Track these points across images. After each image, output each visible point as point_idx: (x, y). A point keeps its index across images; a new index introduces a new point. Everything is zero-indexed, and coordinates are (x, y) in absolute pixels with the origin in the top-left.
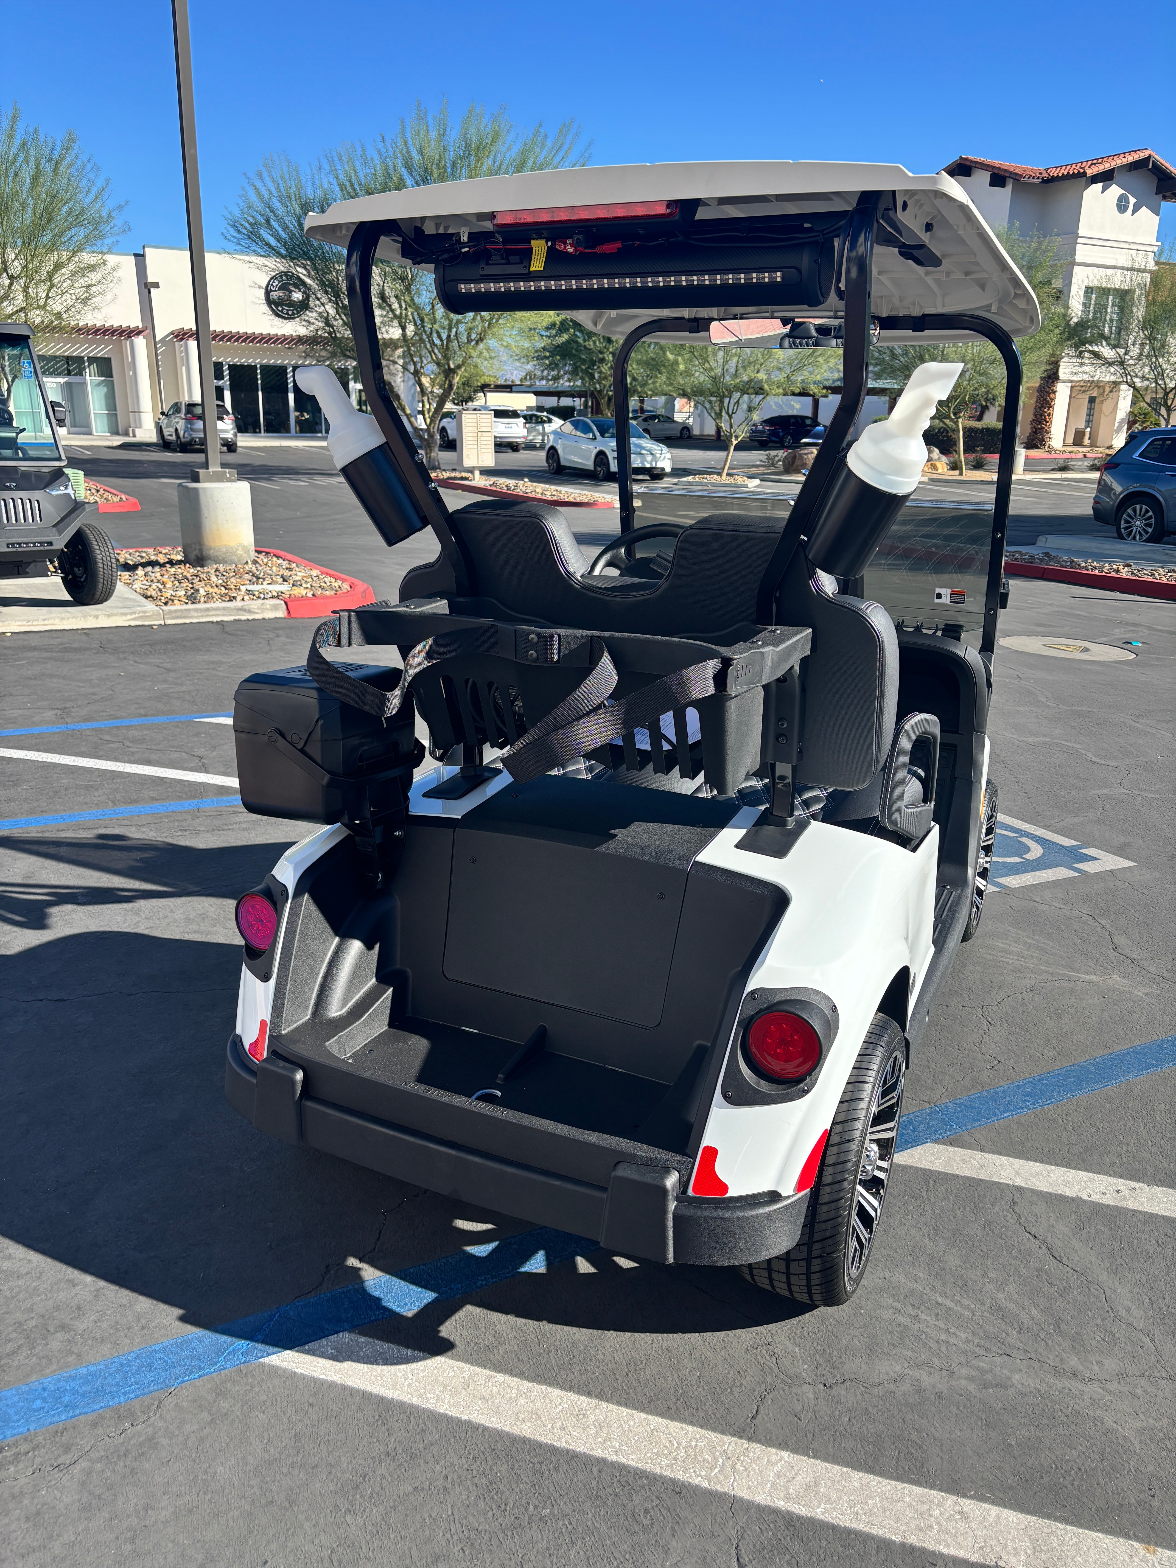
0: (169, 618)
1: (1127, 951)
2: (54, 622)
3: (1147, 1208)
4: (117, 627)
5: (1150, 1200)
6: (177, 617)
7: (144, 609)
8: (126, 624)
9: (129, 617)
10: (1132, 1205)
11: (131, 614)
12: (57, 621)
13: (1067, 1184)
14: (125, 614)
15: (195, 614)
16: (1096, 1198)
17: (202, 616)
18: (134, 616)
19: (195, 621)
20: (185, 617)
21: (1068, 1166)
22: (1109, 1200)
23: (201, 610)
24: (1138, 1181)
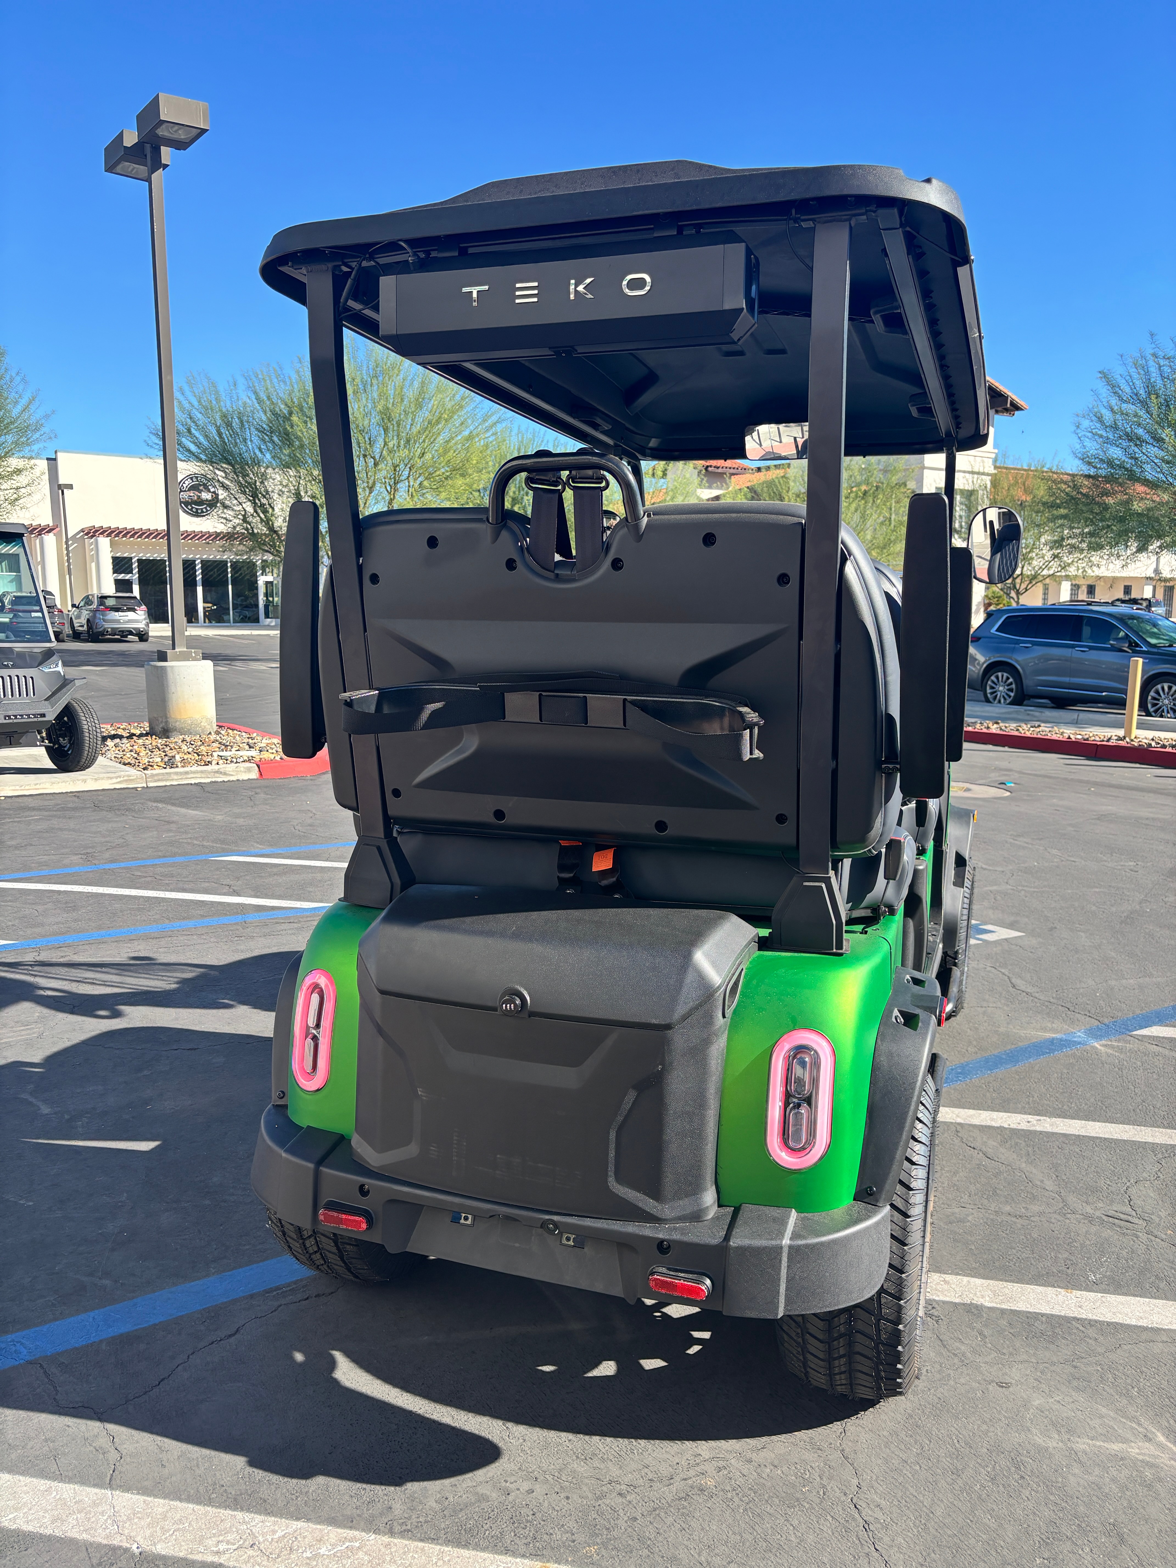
0: (151, 782)
1: (1023, 988)
2: (45, 787)
3: (1049, 1129)
5: (1052, 1125)
6: (159, 780)
7: (127, 773)
8: (112, 787)
9: (115, 781)
10: (1038, 1128)
11: (116, 778)
12: (48, 785)
13: (992, 1120)
14: (111, 778)
15: (175, 777)
16: (1013, 1126)
17: (182, 779)
18: (119, 780)
19: (175, 783)
20: (166, 780)
21: (993, 1110)
22: (1024, 1126)
23: (181, 773)
24: (1042, 1116)
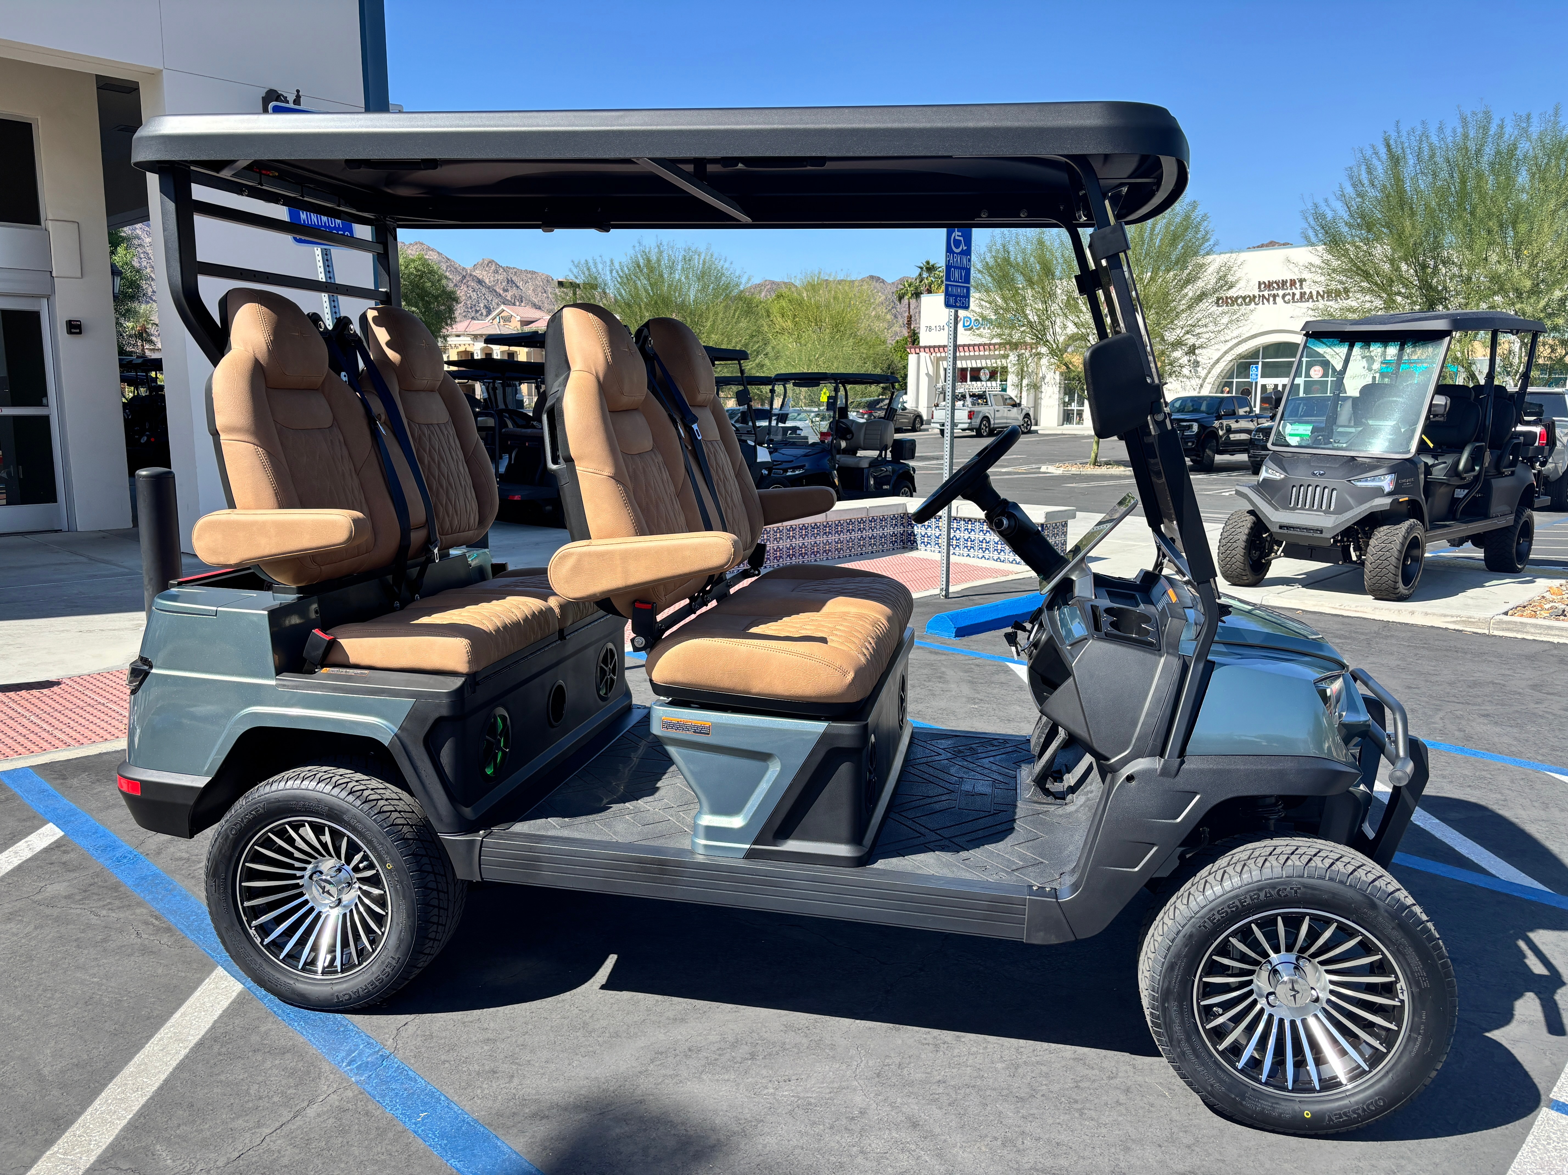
0: (1497, 629)
4: (1432, 627)
6: (1508, 630)
8: (1444, 626)
9: (1449, 619)
11: (1452, 616)
14: (1445, 616)
15: (1532, 630)
17: (1541, 634)
18: (1455, 619)
19: (1529, 637)
20: (1518, 631)
23: (1541, 627)
